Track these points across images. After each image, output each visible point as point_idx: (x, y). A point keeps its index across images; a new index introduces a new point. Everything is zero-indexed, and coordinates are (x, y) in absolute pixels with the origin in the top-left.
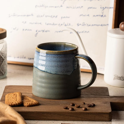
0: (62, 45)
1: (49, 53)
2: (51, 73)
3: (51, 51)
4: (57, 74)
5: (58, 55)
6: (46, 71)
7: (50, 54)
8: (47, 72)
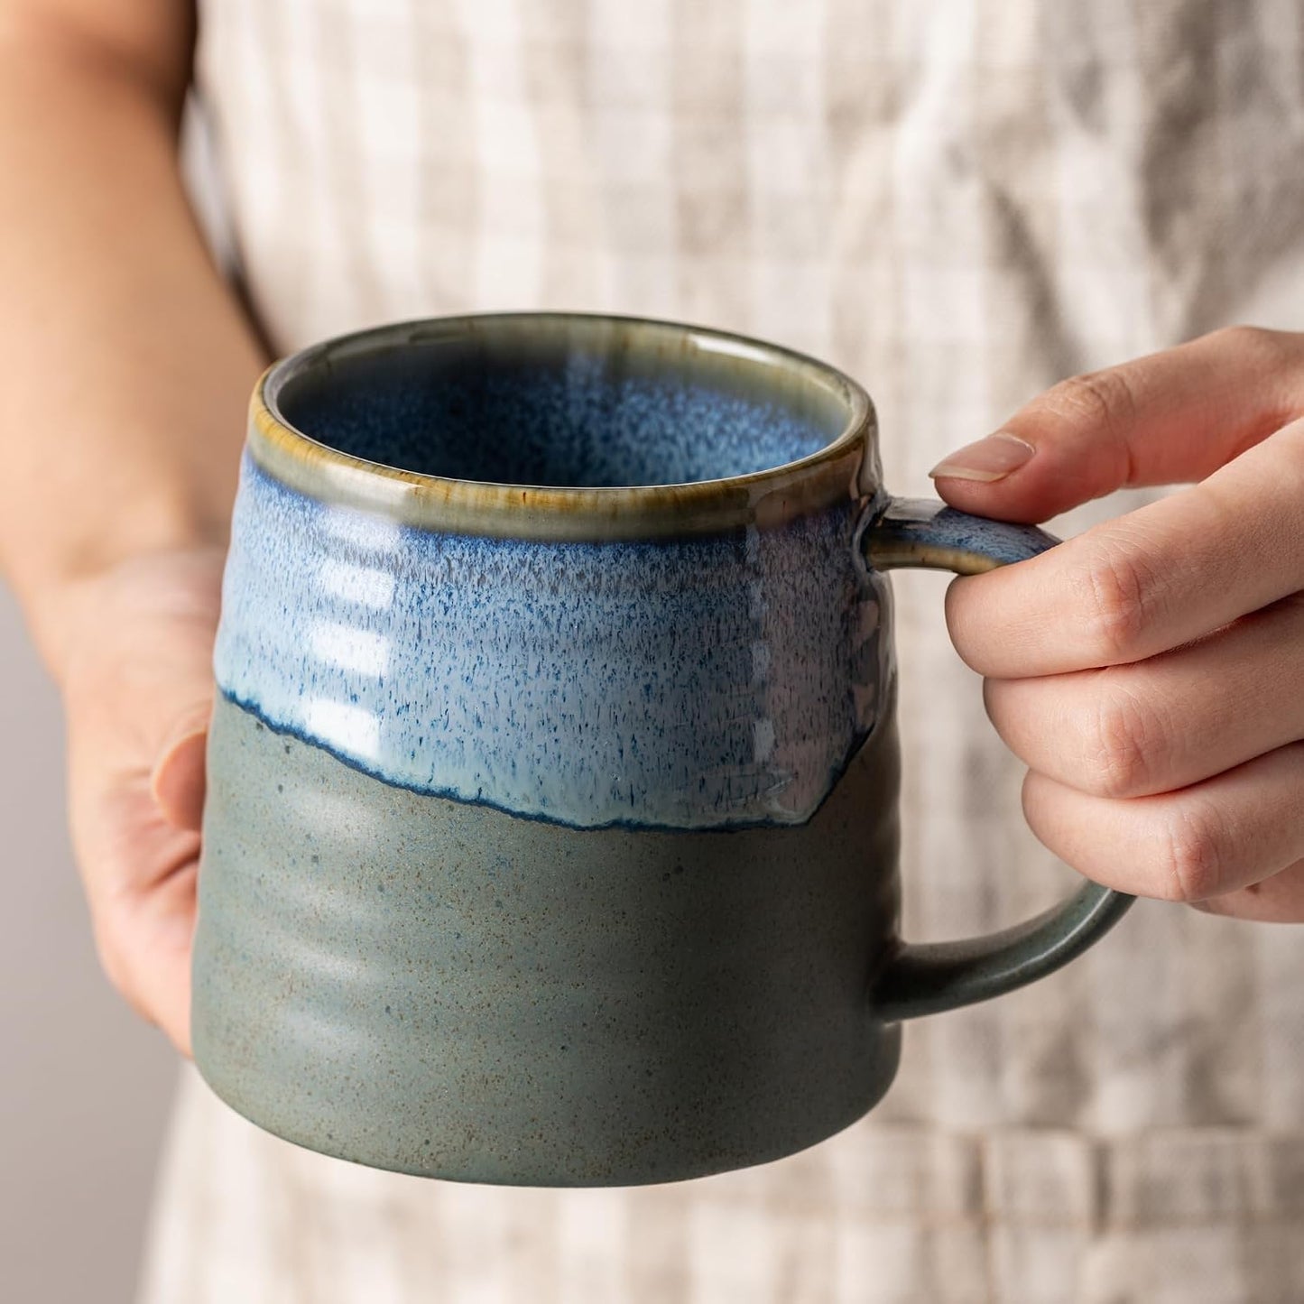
0: (579, 360)
1: (520, 526)
2: (542, 818)
3: (553, 496)
4: (640, 827)
5: (655, 555)
6: (468, 791)
7: (534, 541)
8: (479, 802)
